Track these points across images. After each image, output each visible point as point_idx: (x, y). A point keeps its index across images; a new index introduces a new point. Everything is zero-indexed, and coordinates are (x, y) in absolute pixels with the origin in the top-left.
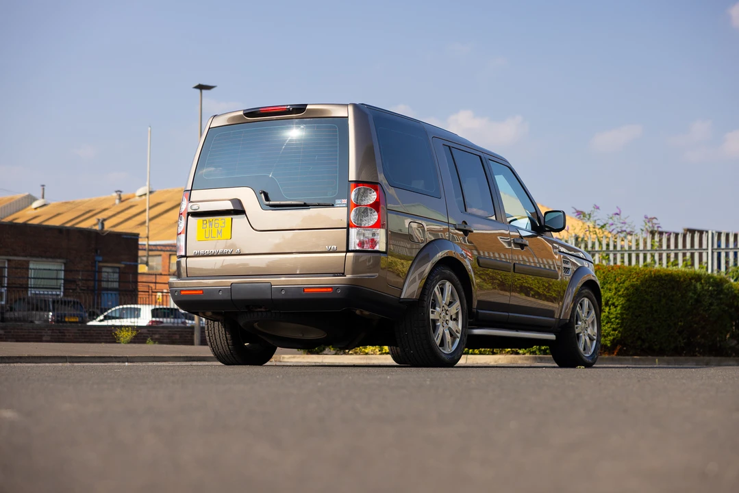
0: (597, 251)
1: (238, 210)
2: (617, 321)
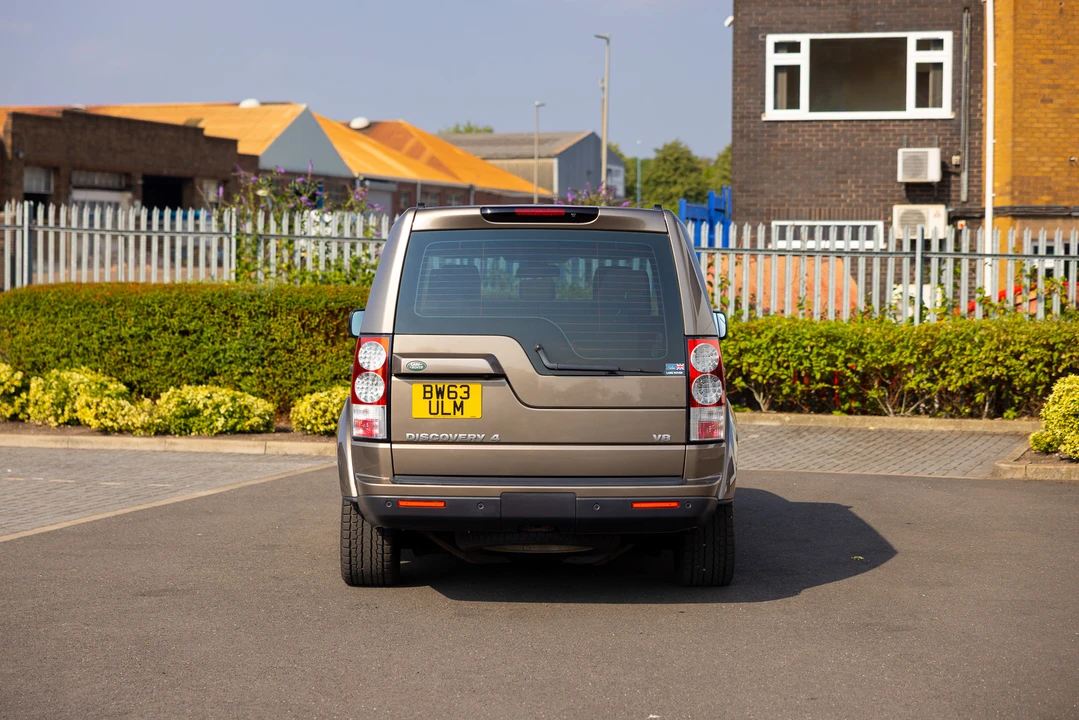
0: (273, 236)
1: (498, 375)
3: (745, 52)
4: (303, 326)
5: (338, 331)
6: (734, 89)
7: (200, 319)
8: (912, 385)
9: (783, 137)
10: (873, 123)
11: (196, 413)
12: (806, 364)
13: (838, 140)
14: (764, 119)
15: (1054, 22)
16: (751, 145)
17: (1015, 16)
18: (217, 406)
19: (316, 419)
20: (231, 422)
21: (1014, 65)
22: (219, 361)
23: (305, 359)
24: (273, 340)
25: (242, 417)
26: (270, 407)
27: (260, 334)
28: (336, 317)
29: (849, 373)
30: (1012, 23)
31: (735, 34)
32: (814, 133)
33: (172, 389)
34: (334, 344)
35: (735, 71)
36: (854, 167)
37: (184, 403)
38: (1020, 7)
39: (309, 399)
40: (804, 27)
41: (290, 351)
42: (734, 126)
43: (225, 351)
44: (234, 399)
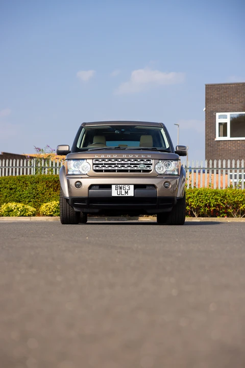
0: (46, 167)
3: (209, 119)
4: (47, 186)
5: (57, 187)
6: (206, 131)
7: (16, 184)
8: (242, 208)
9: (222, 146)
11: (12, 211)
12: (209, 201)
13: (240, 146)
14: (215, 140)
16: (211, 149)
18: (18, 209)
19: (47, 211)
20: (22, 213)
22: (21, 198)
23: (47, 196)
24: (38, 191)
25: (25, 212)
26: (35, 209)
27: (34, 189)
28: (57, 183)
29: (222, 204)
31: (206, 113)
32: (232, 144)
33: (5, 204)
34: (56, 191)
35: (206, 125)
37: (8, 208)
39: (45, 204)
40: (228, 110)
41: (43, 194)
42: (206, 143)
43: (23, 194)
44: (23, 206)
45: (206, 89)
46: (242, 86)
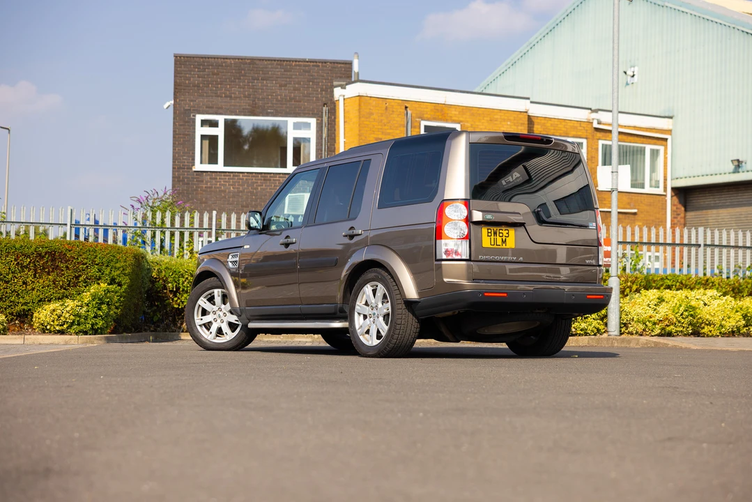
2: (122, 299)
3: (181, 125)
4: (18, 264)
6: (174, 149)
9: (207, 182)
10: (266, 175)
13: (242, 185)
14: (194, 170)
15: (382, 115)
16: (185, 187)
17: (360, 109)
19: (53, 321)
21: (359, 140)
23: (18, 287)
28: (44, 257)
30: (357, 114)
31: (175, 113)
32: (227, 180)
35: (174, 137)
36: (254, 203)
38: (362, 104)
39: (49, 307)
40: (220, 111)
42: (173, 174)
45: (175, 64)
46: (250, 64)
